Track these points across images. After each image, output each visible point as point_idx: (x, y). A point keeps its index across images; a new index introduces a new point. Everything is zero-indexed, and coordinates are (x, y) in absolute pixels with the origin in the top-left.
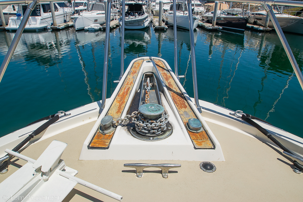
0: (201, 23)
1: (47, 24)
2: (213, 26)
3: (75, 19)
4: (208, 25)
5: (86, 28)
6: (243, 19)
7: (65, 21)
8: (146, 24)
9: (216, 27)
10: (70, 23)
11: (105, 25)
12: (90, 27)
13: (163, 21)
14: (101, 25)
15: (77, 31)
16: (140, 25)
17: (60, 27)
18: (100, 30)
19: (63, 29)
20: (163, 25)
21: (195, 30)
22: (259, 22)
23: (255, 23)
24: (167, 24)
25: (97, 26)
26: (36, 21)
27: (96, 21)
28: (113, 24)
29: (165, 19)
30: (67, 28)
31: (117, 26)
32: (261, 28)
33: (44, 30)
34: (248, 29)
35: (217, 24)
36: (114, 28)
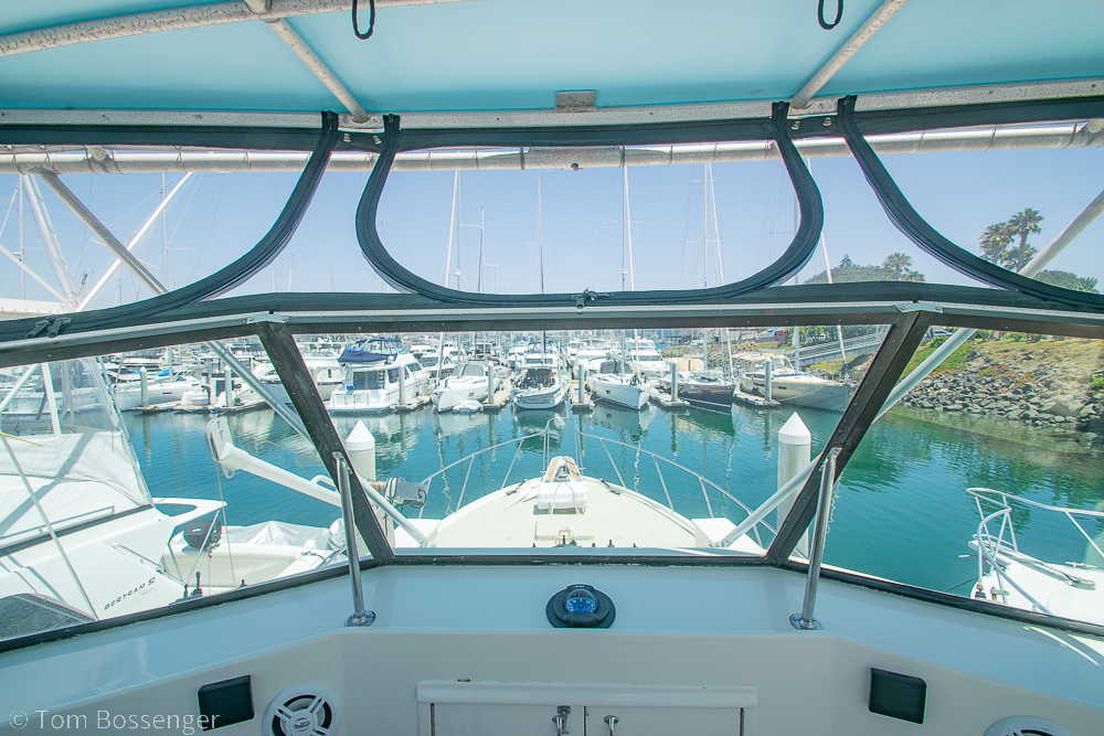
0: (655, 393)
1: (392, 403)
2: (673, 400)
3: (438, 395)
4: (665, 399)
5: (456, 408)
6: (725, 388)
7: (417, 394)
8: (558, 400)
9: (679, 401)
10: (426, 399)
11: (487, 401)
12: (461, 406)
13: (588, 389)
14: (481, 401)
15: (440, 413)
16: (547, 402)
17: (411, 407)
18: (479, 411)
19: (414, 410)
20: (587, 400)
21: (645, 407)
22: (761, 390)
23: (755, 392)
24: (594, 397)
25: (475, 405)
26: (378, 396)
27: (471, 394)
28: (498, 399)
29: (592, 388)
30: (421, 406)
31: (507, 402)
32: (761, 401)
33: (387, 412)
34: (741, 402)
35: (680, 395)
36: (502, 407)
